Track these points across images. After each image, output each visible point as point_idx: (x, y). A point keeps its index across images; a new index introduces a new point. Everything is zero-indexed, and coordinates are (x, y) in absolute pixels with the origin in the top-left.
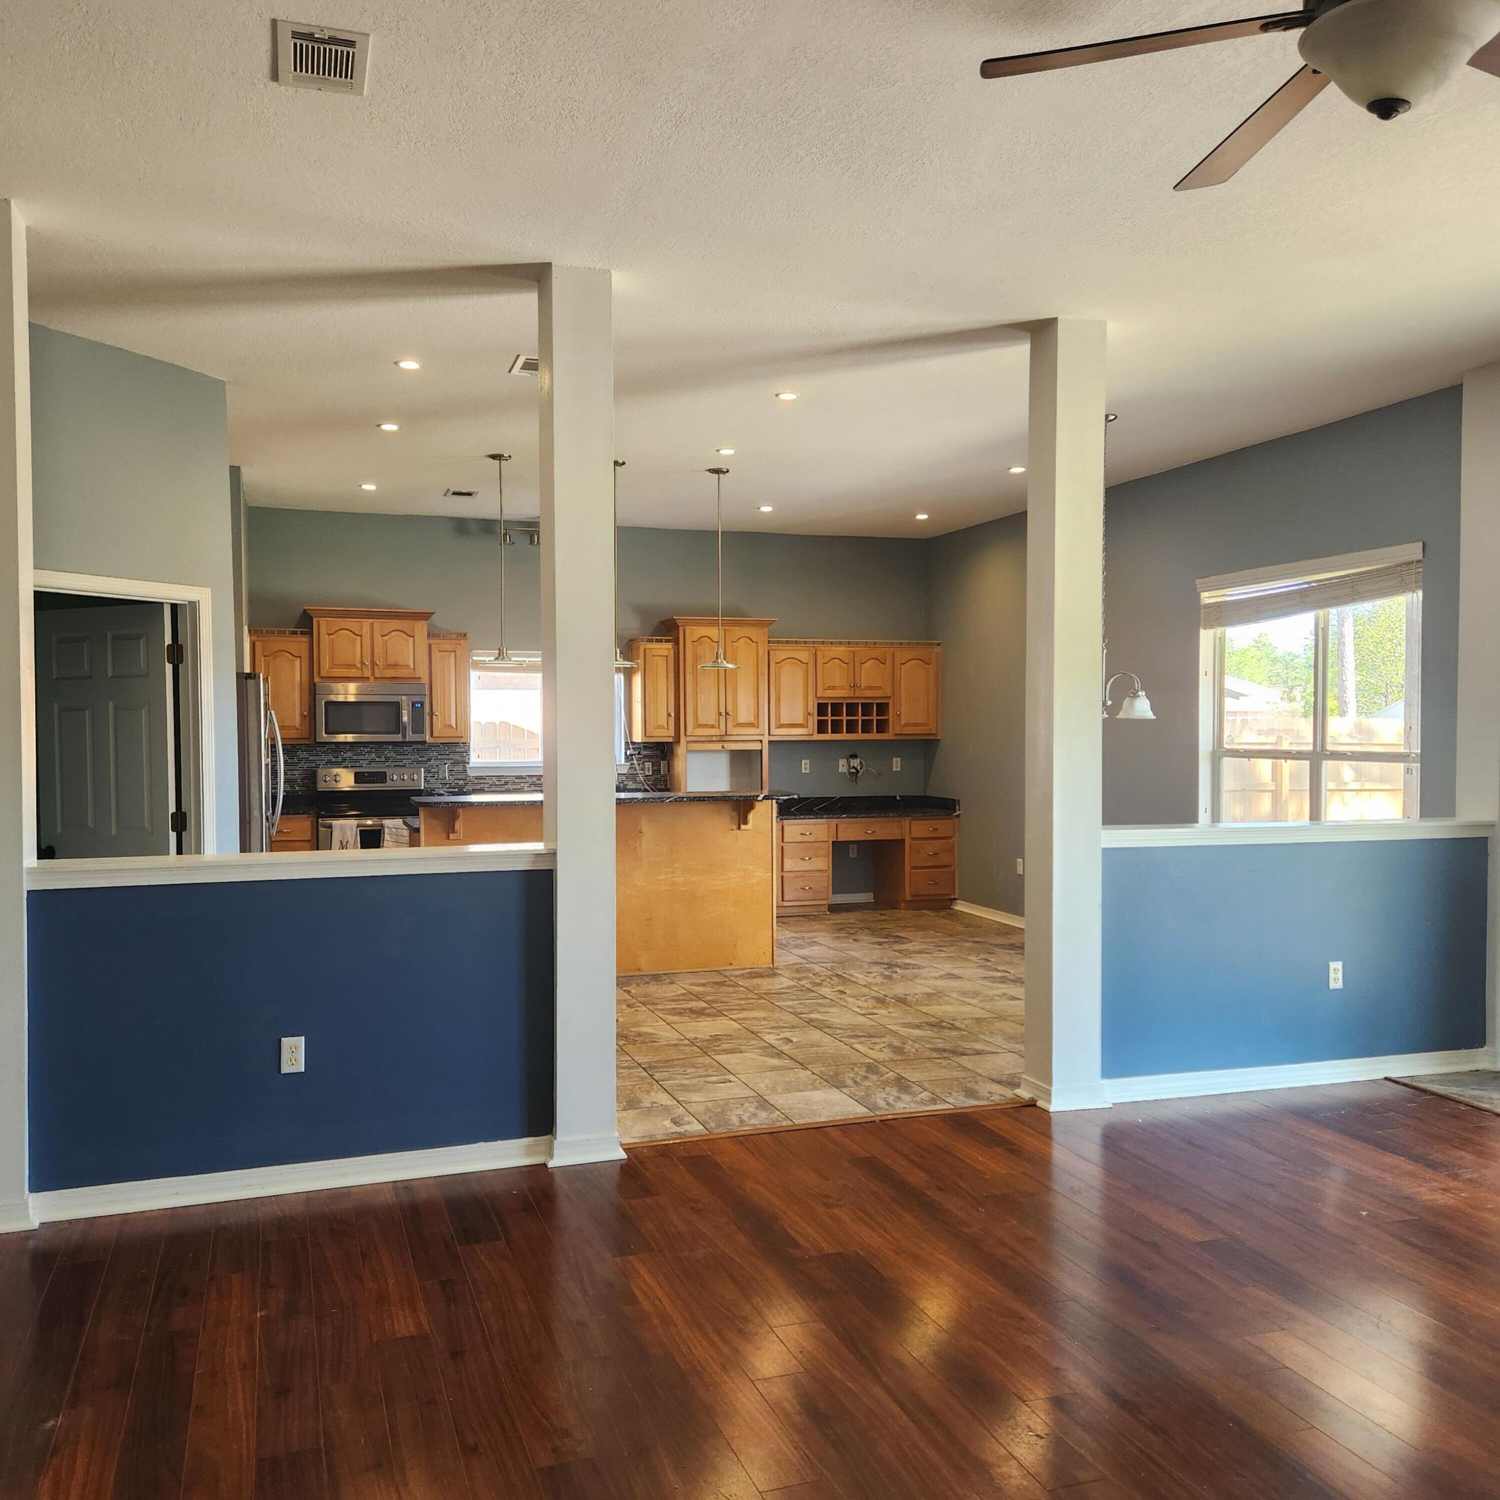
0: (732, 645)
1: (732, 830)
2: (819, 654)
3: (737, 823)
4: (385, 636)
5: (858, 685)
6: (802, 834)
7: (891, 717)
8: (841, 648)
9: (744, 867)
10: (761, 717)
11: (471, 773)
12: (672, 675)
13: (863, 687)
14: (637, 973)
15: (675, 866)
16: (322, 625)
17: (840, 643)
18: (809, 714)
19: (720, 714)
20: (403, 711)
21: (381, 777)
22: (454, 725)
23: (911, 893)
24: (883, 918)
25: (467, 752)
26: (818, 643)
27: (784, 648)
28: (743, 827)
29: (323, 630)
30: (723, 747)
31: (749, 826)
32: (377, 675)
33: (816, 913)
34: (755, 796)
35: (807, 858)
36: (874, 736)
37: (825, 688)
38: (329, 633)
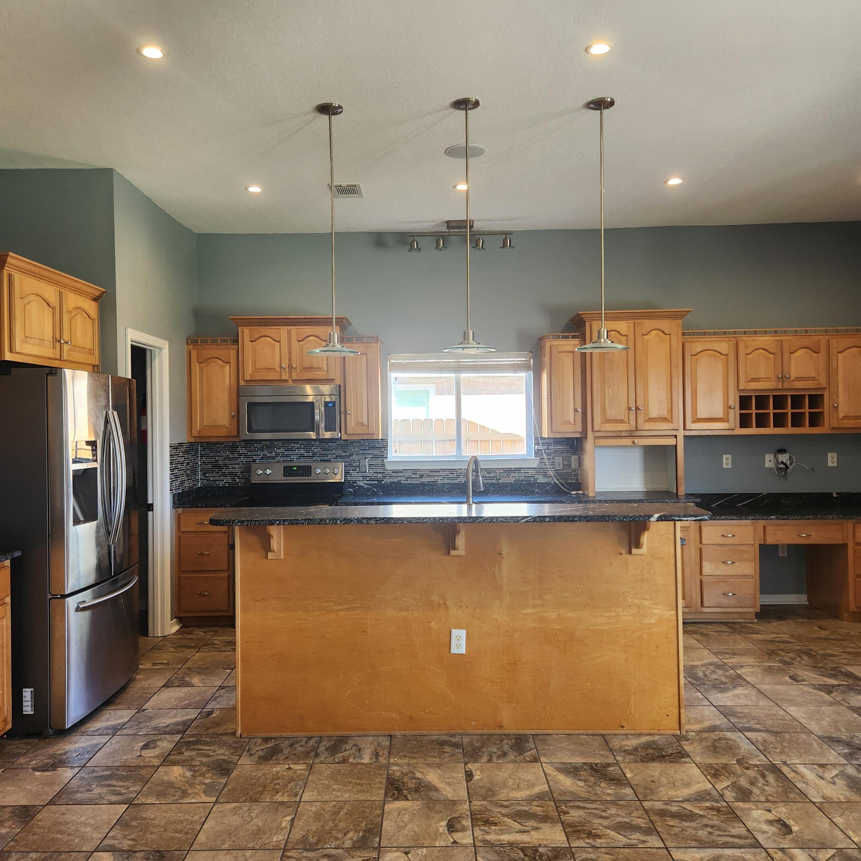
0: (643, 339)
1: (621, 554)
2: (741, 346)
3: (627, 546)
4: (301, 341)
5: (787, 376)
6: (723, 536)
7: (826, 410)
8: (766, 338)
9: (637, 602)
10: (675, 411)
11: (389, 467)
12: (578, 371)
13: (793, 377)
14: (499, 731)
15: (546, 597)
16: (245, 333)
17: (765, 332)
18: (730, 408)
19: (630, 409)
20: (316, 411)
21: (307, 471)
22: (366, 423)
23: (856, 604)
24: (823, 634)
25: (385, 447)
26: (740, 333)
27: (699, 340)
28: (634, 551)
29: (247, 338)
30: (633, 442)
31: (644, 550)
32: (294, 378)
33: (742, 620)
34: (646, 516)
35: (730, 562)
36: (806, 430)
37: (748, 381)
38: (252, 340)
